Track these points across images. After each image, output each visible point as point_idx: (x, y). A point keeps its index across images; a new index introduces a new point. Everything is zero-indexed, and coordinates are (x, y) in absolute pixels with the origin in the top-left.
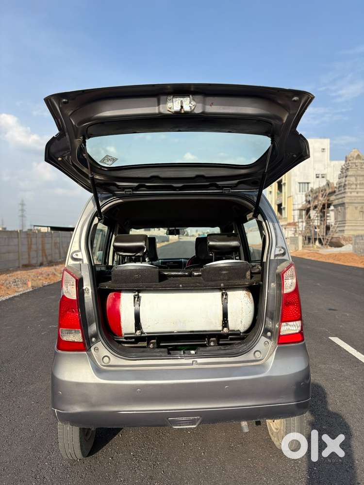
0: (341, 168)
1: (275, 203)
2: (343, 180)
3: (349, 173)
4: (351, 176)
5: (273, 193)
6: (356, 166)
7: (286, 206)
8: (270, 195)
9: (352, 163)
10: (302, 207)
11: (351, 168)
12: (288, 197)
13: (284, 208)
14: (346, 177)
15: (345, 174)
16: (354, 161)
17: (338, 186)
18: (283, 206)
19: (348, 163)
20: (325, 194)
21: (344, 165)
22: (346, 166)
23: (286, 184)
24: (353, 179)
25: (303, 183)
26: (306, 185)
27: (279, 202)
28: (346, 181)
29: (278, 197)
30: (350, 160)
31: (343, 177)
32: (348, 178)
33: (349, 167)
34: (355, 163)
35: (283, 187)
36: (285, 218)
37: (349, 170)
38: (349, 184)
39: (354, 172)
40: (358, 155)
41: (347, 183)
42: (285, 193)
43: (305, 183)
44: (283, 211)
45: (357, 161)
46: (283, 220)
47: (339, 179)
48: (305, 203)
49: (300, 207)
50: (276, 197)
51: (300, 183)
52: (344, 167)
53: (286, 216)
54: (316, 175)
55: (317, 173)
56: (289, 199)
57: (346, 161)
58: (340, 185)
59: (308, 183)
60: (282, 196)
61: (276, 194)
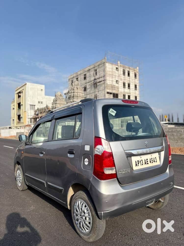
0: (53, 99)
1: (16, 115)
2: (55, 105)
3: (57, 102)
4: (58, 104)
5: (15, 109)
6: (60, 99)
7: (23, 116)
8: (13, 110)
9: (58, 98)
10: (33, 117)
11: (58, 100)
12: (24, 112)
13: (22, 117)
14: (56, 104)
15: (55, 103)
16: (59, 97)
17: (52, 108)
18: (21, 116)
19: (57, 98)
20: (45, 111)
21: (55, 98)
22: (56, 99)
23: (23, 105)
24: (59, 105)
25: (32, 105)
26: (34, 106)
27: (18, 114)
28: (56, 106)
29: (18, 111)
30: (57, 96)
31: (54, 104)
32: (57, 105)
33: (57, 100)
34: (59, 98)
35: (21, 107)
36: (22, 122)
37: (57, 101)
38: (57, 107)
39: (59, 102)
40: (61, 95)
41: (56, 107)
42: (22, 109)
43: (33, 105)
44: (21, 119)
45: (60, 97)
46: (21, 123)
47: (52, 104)
48: (34, 115)
49: (32, 117)
50: (17, 111)
51: (30, 105)
52: (54, 99)
53: (23, 121)
54: (39, 102)
55: (39, 101)
56: (25, 113)
57: (55, 97)
58: (53, 107)
59: (34, 105)
60: (20, 111)
61: (17, 110)
